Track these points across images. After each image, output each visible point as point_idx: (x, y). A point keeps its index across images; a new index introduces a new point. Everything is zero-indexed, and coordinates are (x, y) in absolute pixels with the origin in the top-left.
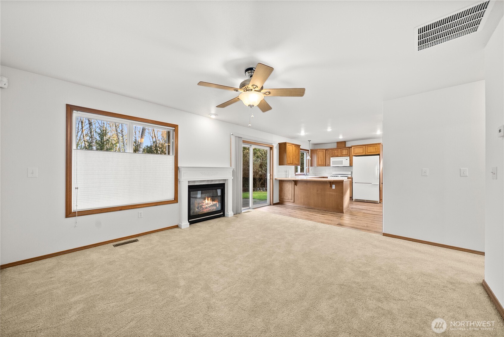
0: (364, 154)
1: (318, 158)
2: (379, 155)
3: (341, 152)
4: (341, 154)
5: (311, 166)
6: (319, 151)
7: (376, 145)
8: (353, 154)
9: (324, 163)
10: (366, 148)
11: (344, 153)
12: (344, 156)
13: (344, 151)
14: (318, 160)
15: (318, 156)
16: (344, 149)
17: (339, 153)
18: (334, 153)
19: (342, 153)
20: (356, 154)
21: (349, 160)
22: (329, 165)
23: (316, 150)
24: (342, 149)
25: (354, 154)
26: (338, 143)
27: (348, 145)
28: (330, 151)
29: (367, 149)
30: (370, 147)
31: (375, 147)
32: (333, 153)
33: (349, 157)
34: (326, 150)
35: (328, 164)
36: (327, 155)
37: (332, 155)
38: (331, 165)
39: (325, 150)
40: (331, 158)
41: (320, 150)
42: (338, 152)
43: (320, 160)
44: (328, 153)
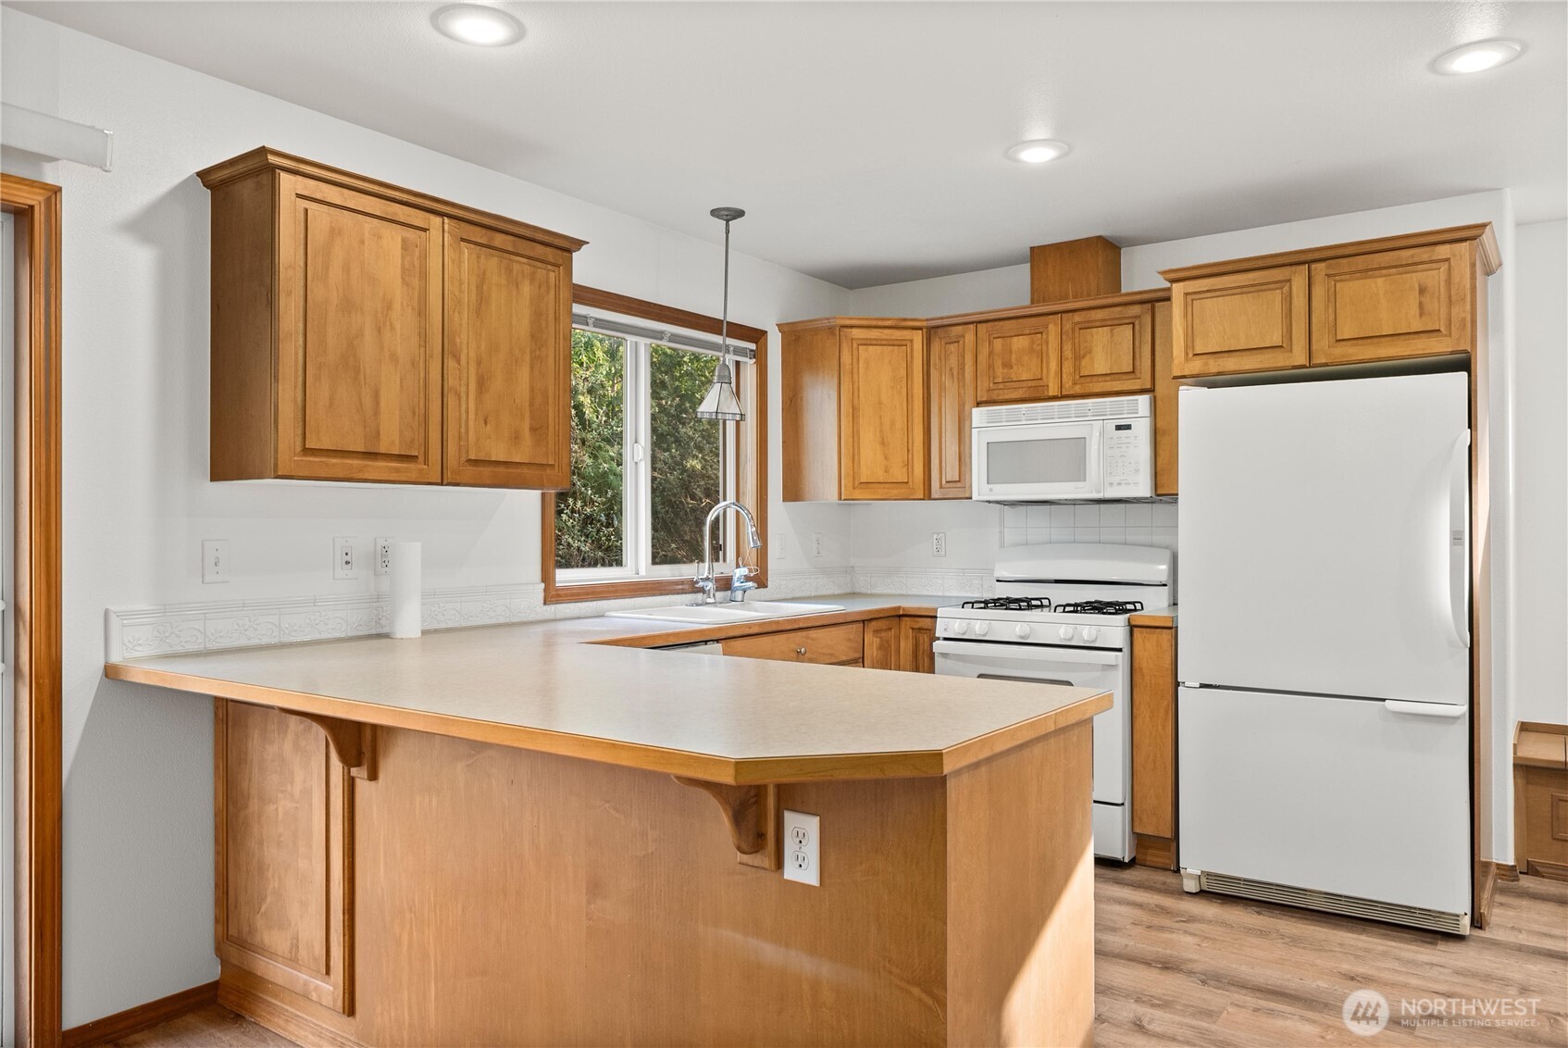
0: (1299, 357)
1: (851, 414)
2: (1463, 363)
3: (1068, 353)
4: (1068, 367)
5: (793, 492)
6: (867, 343)
7: (1423, 254)
8: (1180, 363)
9: (908, 465)
10: (1319, 291)
11: (1100, 363)
12: (1098, 388)
13: (1100, 337)
14: (855, 435)
15: (855, 393)
16: (1099, 315)
17: (1053, 365)
18: (1007, 365)
19: (1078, 358)
20: (1214, 366)
21: (1142, 428)
22: (959, 489)
23: (831, 329)
24: (1077, 317)
25: (1196, 366)
26: (1040, 256)
27: (1141, 272)
28: (970, 338)
29: (1333, 297)
30: (1366, 272)
31: (1414, 279)
32: (991, 367)
33: (1143, 401)
34: (933, 331)
35: (951, 473)
36: (942, 388)
37: (984, 384)
38: (980, 488)
39: (918, 338)
40: (976, 412)
41: (874, 334)
42: (1042, 357)
43: (868, 438)
44: (953, 362)
